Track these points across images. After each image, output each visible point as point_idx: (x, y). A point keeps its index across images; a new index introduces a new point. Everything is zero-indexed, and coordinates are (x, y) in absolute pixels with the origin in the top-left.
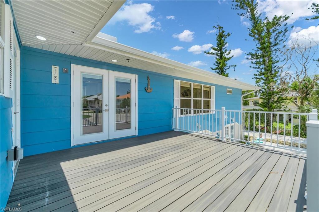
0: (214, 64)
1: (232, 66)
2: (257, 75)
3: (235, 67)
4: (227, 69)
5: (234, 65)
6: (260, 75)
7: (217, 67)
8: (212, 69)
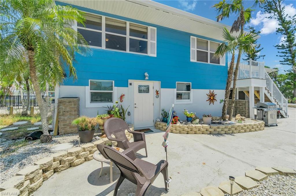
0: (246, 56)
1: (261, 56)
2: (282, 62)
3: (264, 57)
4: (258, 58)
5: (264, 55)
6: (284, 61)
7: (248, 57)
8: (244, 60)
